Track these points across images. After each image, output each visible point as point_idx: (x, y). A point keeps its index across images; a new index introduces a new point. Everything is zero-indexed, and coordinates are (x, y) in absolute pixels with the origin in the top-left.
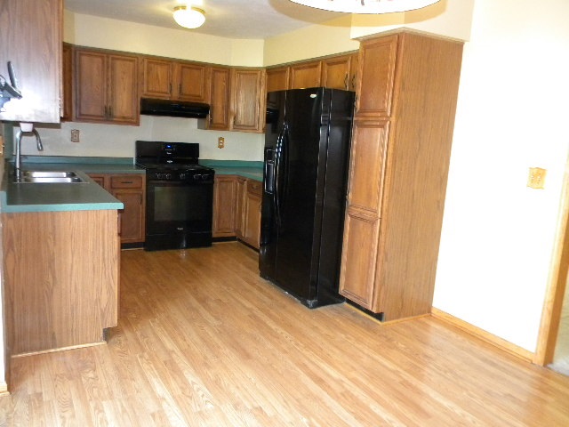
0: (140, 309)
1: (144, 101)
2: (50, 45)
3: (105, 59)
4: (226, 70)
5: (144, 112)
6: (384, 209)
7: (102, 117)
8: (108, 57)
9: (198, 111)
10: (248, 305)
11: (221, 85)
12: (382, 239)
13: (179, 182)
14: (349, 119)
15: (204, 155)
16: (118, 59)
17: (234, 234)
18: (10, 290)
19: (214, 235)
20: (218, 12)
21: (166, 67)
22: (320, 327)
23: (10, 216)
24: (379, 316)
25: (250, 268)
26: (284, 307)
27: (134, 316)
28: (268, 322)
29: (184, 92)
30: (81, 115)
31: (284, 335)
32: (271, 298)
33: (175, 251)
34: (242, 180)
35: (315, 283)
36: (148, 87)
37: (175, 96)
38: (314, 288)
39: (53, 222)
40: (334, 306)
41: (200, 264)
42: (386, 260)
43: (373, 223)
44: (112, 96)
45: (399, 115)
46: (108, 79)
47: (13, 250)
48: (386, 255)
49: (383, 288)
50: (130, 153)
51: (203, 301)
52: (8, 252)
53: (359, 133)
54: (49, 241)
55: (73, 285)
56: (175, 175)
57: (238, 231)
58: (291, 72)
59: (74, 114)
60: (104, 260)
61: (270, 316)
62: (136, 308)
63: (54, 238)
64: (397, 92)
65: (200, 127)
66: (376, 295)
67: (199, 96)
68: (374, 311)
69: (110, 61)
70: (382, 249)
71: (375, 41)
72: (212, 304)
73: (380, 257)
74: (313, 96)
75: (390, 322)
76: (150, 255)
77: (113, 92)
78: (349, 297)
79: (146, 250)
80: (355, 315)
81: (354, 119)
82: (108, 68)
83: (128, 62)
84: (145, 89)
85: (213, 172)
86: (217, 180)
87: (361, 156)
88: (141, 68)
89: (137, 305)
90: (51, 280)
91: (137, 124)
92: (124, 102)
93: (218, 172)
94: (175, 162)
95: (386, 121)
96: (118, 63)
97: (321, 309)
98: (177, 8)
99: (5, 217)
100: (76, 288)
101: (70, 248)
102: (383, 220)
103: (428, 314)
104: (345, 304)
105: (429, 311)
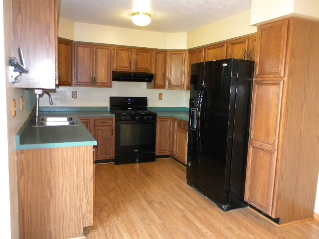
0: (109, 209)
1: (114, 73)
2: (49, 36)
3: (92, 49)
4: (164, 52)
5: (114, 79)
6: (280, 143)
7: (90, 83)
8: (93, 47)
9: (147, 77)
10: (180, 206)
11: (160, 61)
12: (279, 165)
13: (135, 122)
14: (251, 79)
15: (150, 105)
16: (99, 48)
17: (169, 154)
18: (21, 201)
19: (157, 154)
20: (159, 15)
21: (127, 52)
22: (234, 228)
23: (22, 152)
24: (277, 221)
25: (180, 177)
26: (206, 209)
27: (105, 214)
28: (195, 222)
29: (138, 66)
30: (77, 82)
31: (208, 235)
32: (196, 201)
33: (132, 164)
34: (174, 120)
35: (228, 192)
36: (117, 64)
37: (133, 69)
38: (227, 195)
39: (50, 155)
40: (241, 209)
41: (148, 175)
42: (282, 180)
43: (271, 153)
44: (96, 70)
45: (290, 76)
46: (93, 60)
47: (24, 175)
48: (282, 176)
49: (280, 200)
50: (107, 104)
51: (150, 203)
52: (21, 176)
53: (258, 89)
54: (48, 168)
55: (64, 197)
56: (133, 117)
57: (172, 152)
58: (205, 51)
59: (74, 82)
60: (84, 179)
61: (197, 216)
62: (107, 208)
63: (51, 166)
64: (288, 59)
65: (148, 87)
66: (275, 205)
67: (147, 69)
68: (273, 216)
69: (95, 49)
70: (278, 172)
71: (270, 25)
72: (157, 206)
73: (277, 178)
74: (225, 65)
75: (285, 225)
76: (117, 167)
77: (96, 68)
78: (252, 204)
79: (115, 164)
80: (257, 217)
81: (254, 79)
82: (93, 53)
83: (105, 50)
84: (115, 66)
85: (156, 115)
86: (158, 120)
87: (260, 104)
88: (113, 52)
89: (107, 205)
90: (49, 195)
91: (110, 86)
92: (103, 74)
93: (159, 115)
94: (133, 109)
95: (281, 80)
96: (99, 51)
97: (231, 211)
98: (133, 14)
99: (19, 153)
100: (65, 200)
101: (61, 172)
102: (279, 152)
103: (311, 218)
104: (249, 207)
105: (312, 216)
